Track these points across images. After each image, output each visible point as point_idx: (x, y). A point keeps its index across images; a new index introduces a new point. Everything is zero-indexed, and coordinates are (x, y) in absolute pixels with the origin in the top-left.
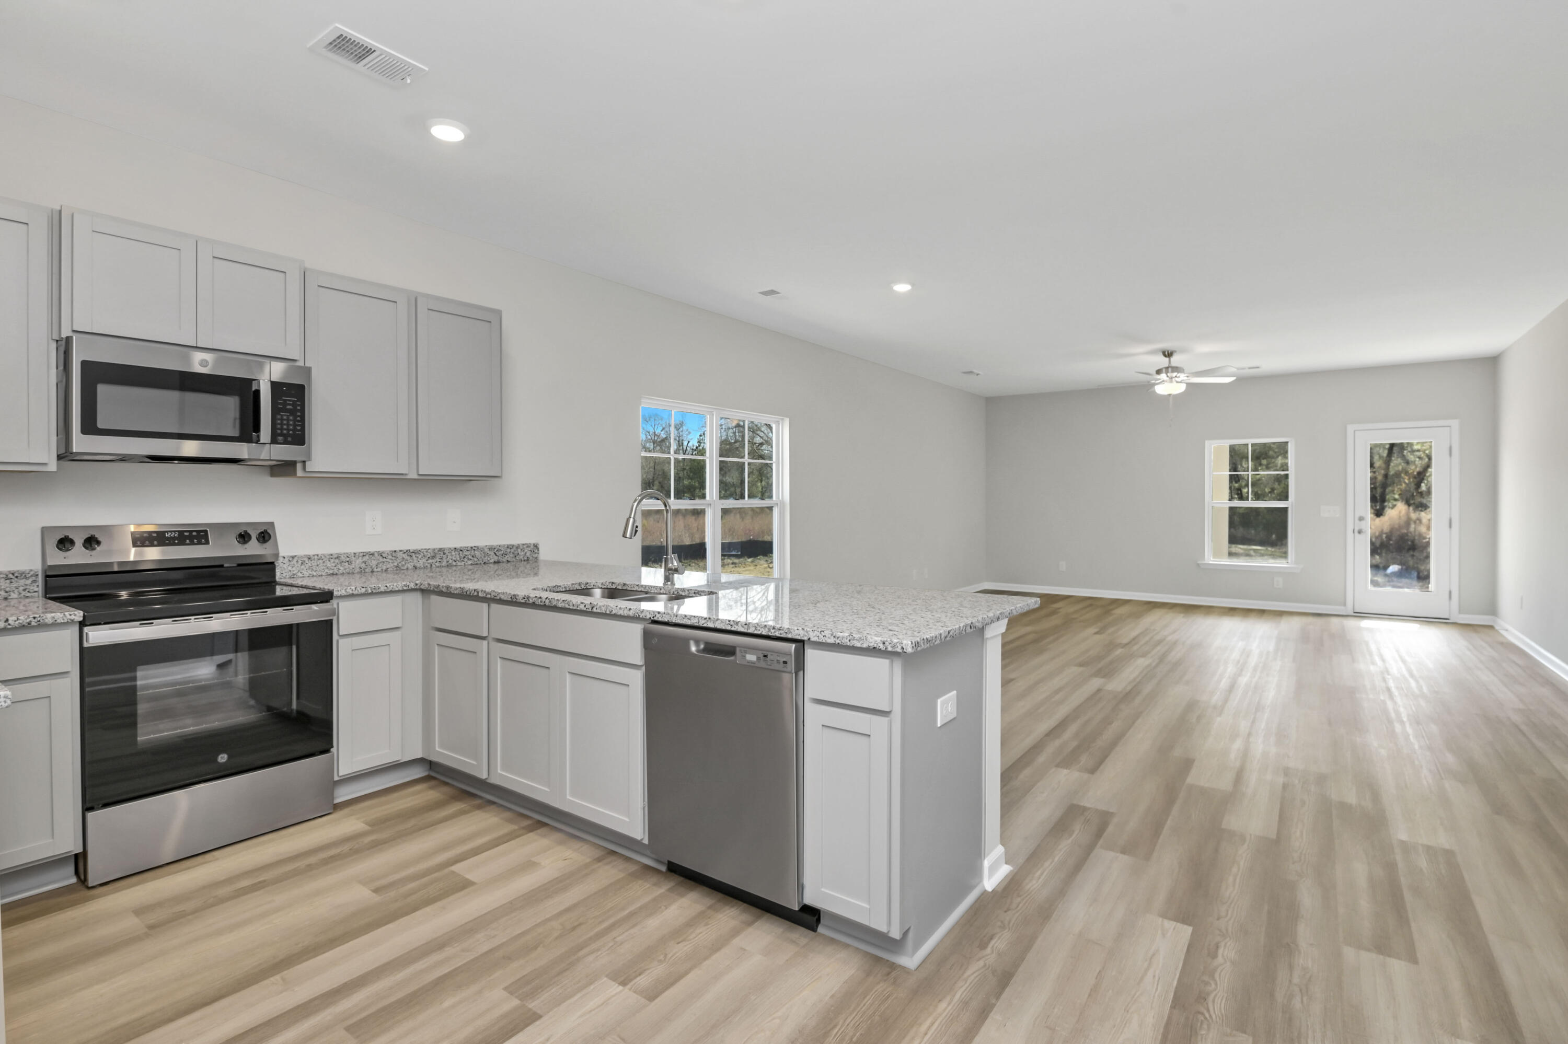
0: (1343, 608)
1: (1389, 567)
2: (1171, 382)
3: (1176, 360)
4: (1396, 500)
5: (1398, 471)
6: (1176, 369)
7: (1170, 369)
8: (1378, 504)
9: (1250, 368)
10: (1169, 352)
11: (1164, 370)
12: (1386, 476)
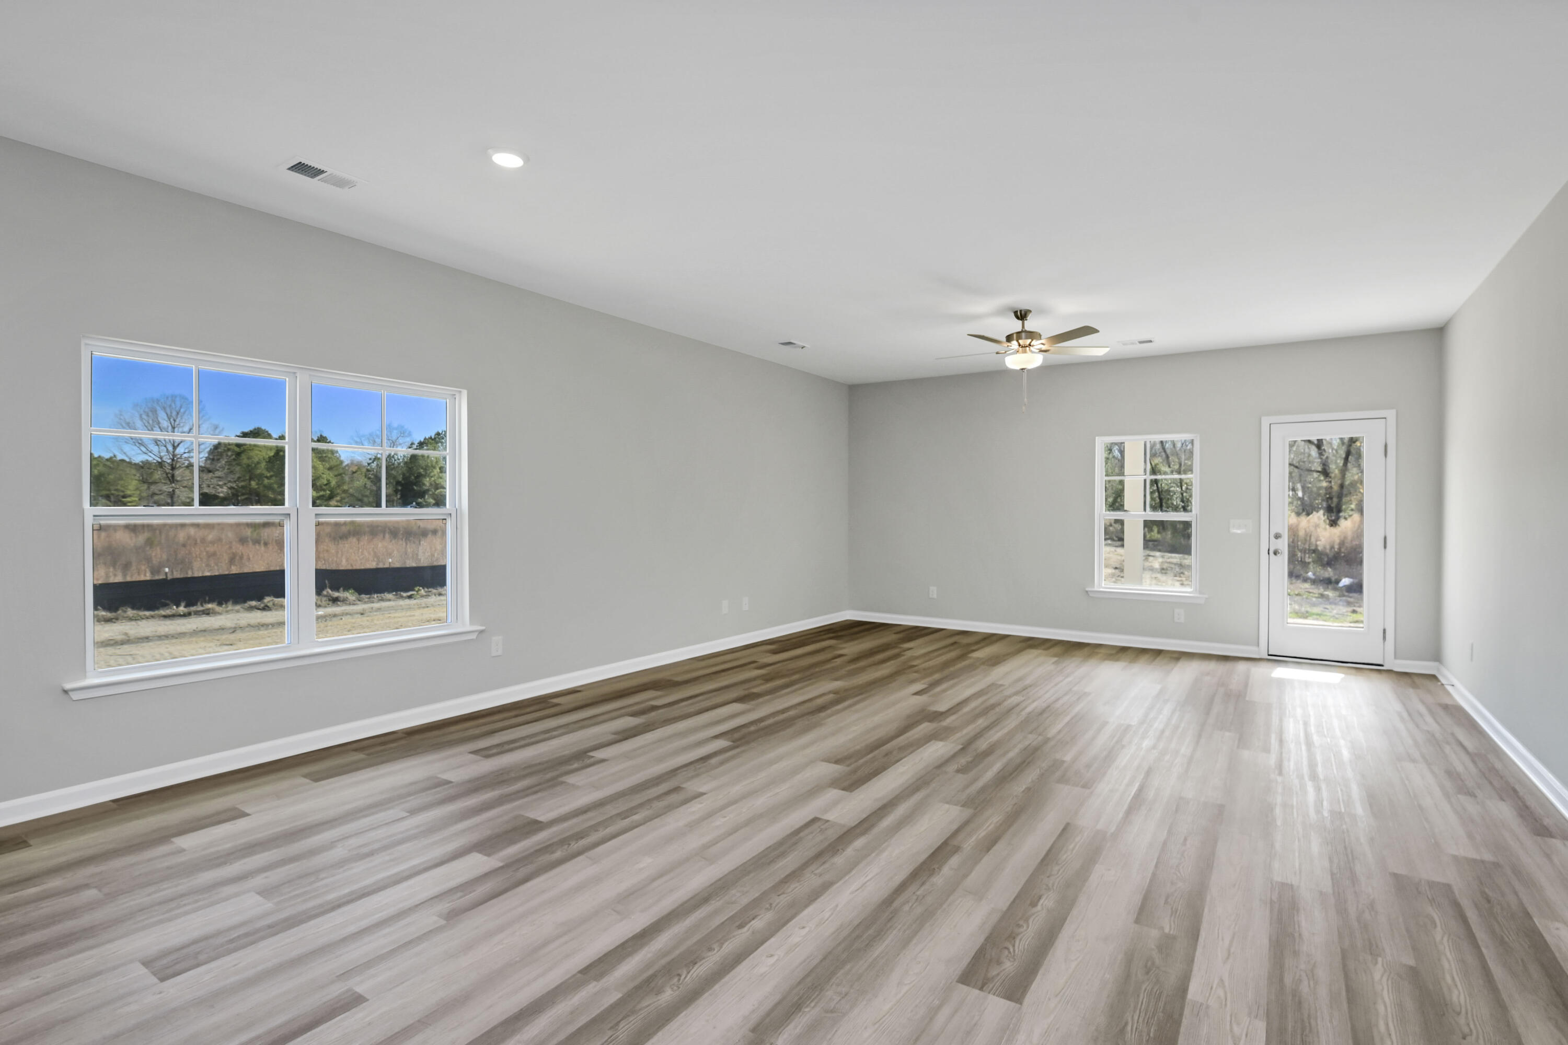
0: (1255, 648)
1: (1340, 580)
2: (1025, 352)
3: (1031, 324)
4: (1352, 510)
5: (1354, 481)
6: (1032, 335)
7: (1023, 334)
8: (1335, 514)
9: (1141, 342)
10: (1023, 312)
11: (1015, 335)
12: (1342, 486)
